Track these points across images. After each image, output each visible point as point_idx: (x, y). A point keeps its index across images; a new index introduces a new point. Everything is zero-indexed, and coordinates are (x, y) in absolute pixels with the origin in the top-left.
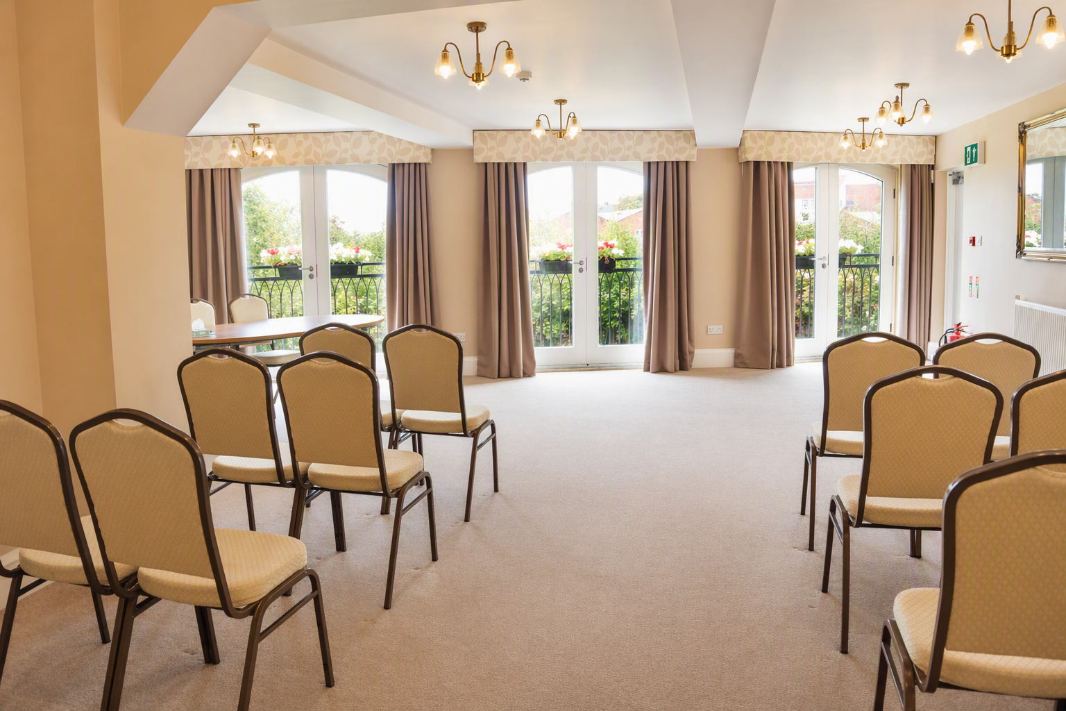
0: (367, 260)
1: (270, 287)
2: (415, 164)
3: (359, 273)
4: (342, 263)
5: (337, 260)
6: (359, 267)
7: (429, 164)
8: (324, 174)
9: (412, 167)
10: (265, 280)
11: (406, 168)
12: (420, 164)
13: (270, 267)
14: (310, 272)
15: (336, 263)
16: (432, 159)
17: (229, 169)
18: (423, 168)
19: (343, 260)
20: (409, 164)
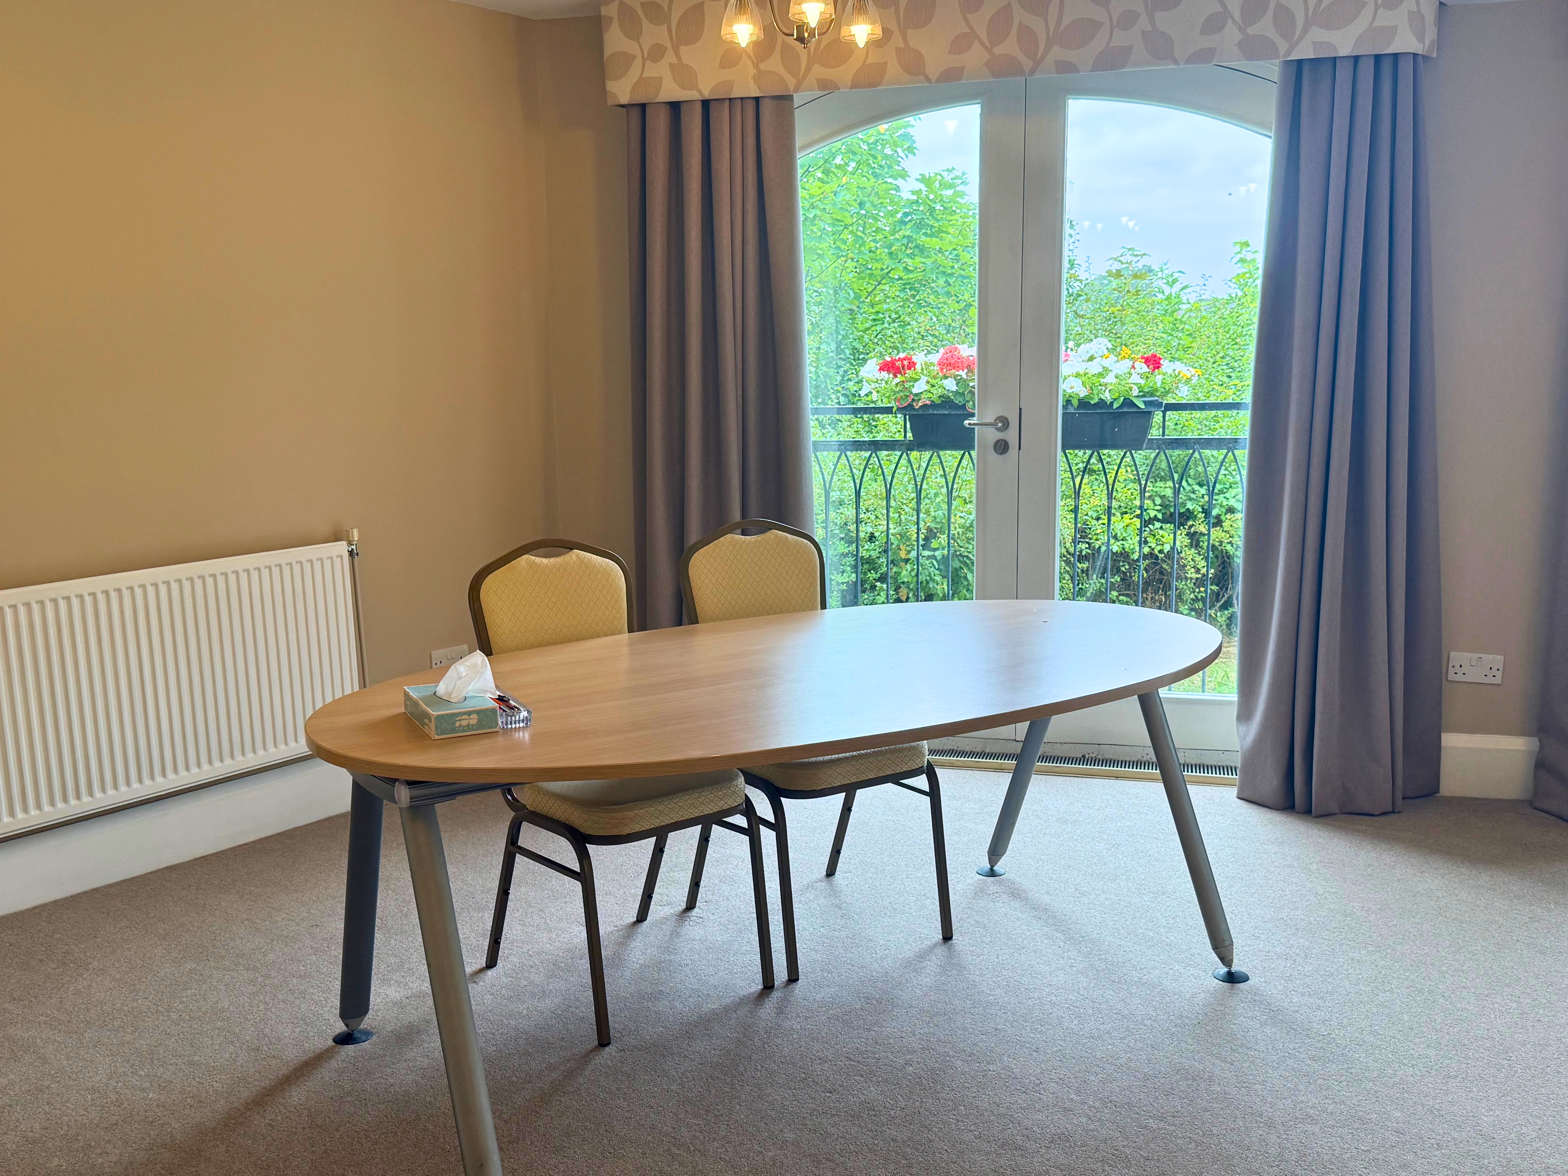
0: (1183, 395)
1: (888, 470)
2: (1378, 58)
3: (1155, 433)
4: (1102, 403)
5: (1083, 393)
6: (1158, 417)
7: (1424, 57)
8: (1060, 110)
9: (1367, 71)
10: (875, 446)
11: (1343, 74)
12: (1396, 56)
13: (888, 410)
14: (997, 435)
15: (1084, 403)
16: (1440, 41)
17: (757, 99)
18: (1406, 69)
19: (1107, 397)
20: (1356, 59)
